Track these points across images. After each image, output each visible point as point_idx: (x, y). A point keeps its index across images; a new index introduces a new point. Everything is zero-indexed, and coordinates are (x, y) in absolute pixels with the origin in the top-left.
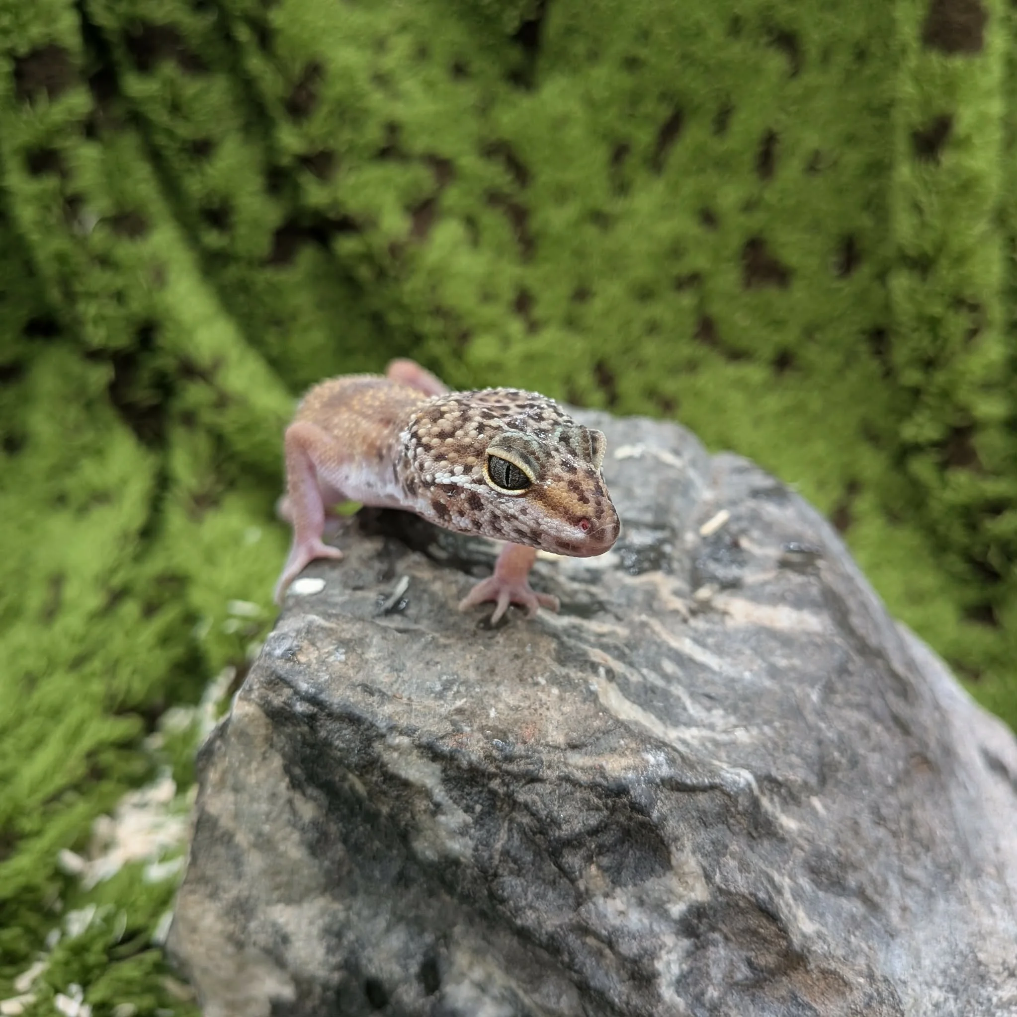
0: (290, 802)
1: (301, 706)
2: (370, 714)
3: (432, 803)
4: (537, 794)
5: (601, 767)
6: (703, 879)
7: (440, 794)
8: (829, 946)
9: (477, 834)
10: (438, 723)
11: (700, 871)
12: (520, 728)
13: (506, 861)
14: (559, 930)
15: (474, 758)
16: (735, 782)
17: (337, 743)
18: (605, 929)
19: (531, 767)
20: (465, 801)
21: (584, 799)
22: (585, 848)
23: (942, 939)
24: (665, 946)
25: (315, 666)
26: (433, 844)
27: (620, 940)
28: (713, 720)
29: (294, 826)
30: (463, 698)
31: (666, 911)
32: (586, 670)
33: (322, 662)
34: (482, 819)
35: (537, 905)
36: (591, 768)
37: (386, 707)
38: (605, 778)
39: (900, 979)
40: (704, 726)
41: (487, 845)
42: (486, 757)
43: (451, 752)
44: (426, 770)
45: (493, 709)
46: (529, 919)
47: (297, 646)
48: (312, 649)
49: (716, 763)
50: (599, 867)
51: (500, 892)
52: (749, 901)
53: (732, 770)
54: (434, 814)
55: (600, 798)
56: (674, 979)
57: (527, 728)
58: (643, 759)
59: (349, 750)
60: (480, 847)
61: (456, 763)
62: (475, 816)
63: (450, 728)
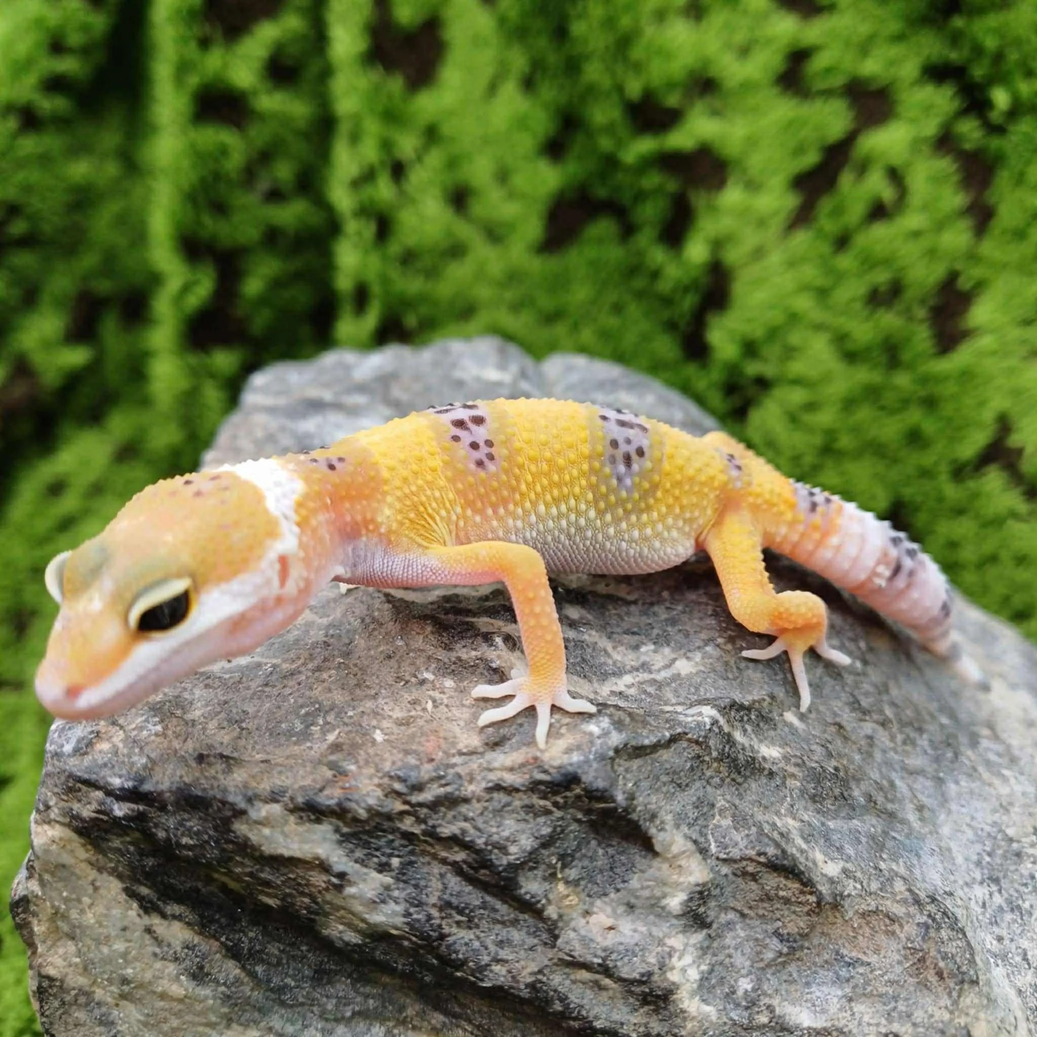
0: (149, 930)
1: (120, 809)
2: (216, 790)
3: (334, 876)
4: (466, 819)
5: (536, 759)
6: (698, 855)
7: (339, 859)
8: (861, 883)
9: (403, 895)
10: (312, 773)
11: (690, 846)
12: (419, 743)
13: (450, 916)
14: (540, 977)
15: (371, 801)
16: (698, 724)
17: (185, 840)
18: (596, 956)
19: (449, 789)
20: (375, 860)
21: (527, 806)
22: (543, 867)
23: (965, 828)
24: (675, 951)
25: (123, 751)
26: (350, 926)
27: (619, 964)
28: (644, 658)
29: (163, 959)
30: (335, 730)
31: (663, 908)
32: (479, 645)
33: (133, 743)
34: (404, 874)
35: (505, 957)
36: (523, 765)
37: (235, 775)
38: (545, 772)
39: (945, 893)
40: (637, 670)
41: (420, 904)
42: (386, 796)
43: (339, 804)
44: (315, 837)
45: (378, 731)
46: (498, 975)
47: (92, 732)
48: (113, 730)
49: (668, 708)
50: (567, 882)
51: (454, 956)
52: (759, 863)
53: (690, 711)
54: (339, 888)
55: (544, 798)
56: (695, 986)
57: (428, 741)
58: (585, 733)
59: (203, 845)
60: (412, 910)
61: (350, 815)
62: (393, 874)
63: (329, 774)
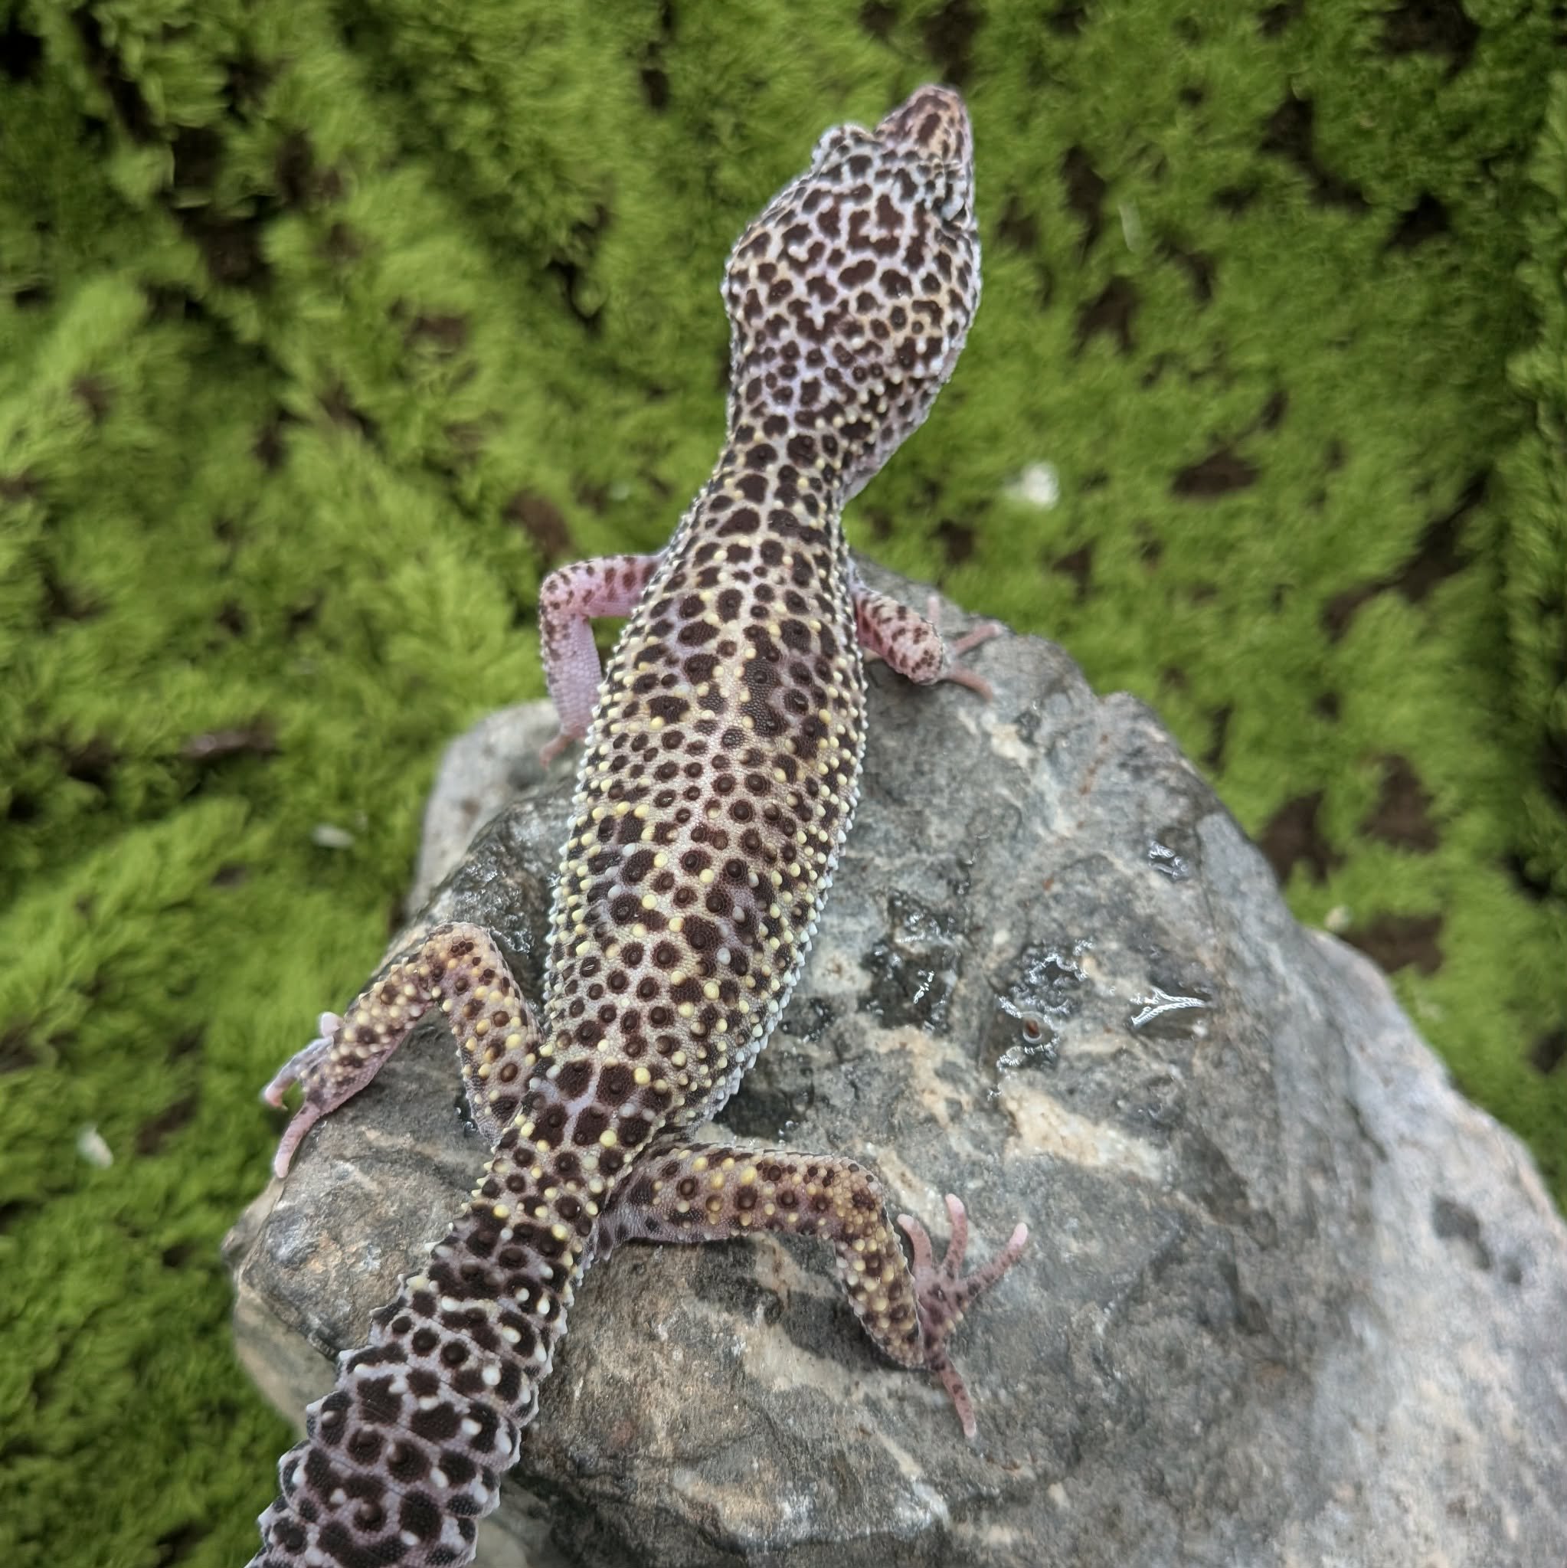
16: (915, 1523)
19: (619, 1490)
20: (535, 1490)
21: (689, 1538)
25: (333, 1286)
32: (736, 1305)
33: (346, 1275)
34: (559, 1509)
38: (717, 1528)
45: (580, 1382)
47: (310, 1245)
48: (333, 1247)
53: (920, 1491)
55: (708, 1543)
57: (621, 1428)
58: (775, 1509)
62: (550, 1504)
